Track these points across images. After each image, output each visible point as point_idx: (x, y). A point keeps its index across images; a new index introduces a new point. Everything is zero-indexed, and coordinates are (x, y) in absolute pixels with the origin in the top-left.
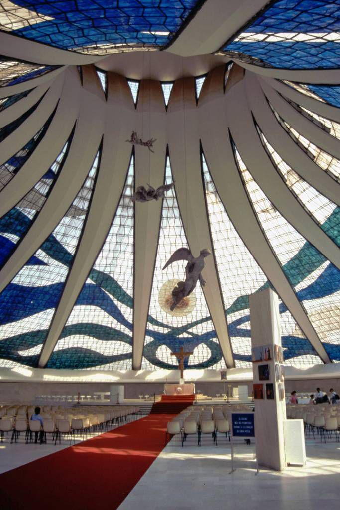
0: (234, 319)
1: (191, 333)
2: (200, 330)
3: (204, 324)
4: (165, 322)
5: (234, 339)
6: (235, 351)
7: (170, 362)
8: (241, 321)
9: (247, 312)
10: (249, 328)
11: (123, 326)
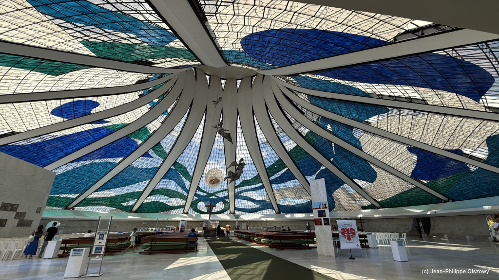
0: (239, 191)
1: (217, 196)
2: (221, 195)
3: (224, 192)
4: (205, 190)
5: (236, 200)
6: (236, 206)
7: (203, 210)
8: (242, 192)
9: (245, 188)
10: (244, 195)
11: (184, 191)
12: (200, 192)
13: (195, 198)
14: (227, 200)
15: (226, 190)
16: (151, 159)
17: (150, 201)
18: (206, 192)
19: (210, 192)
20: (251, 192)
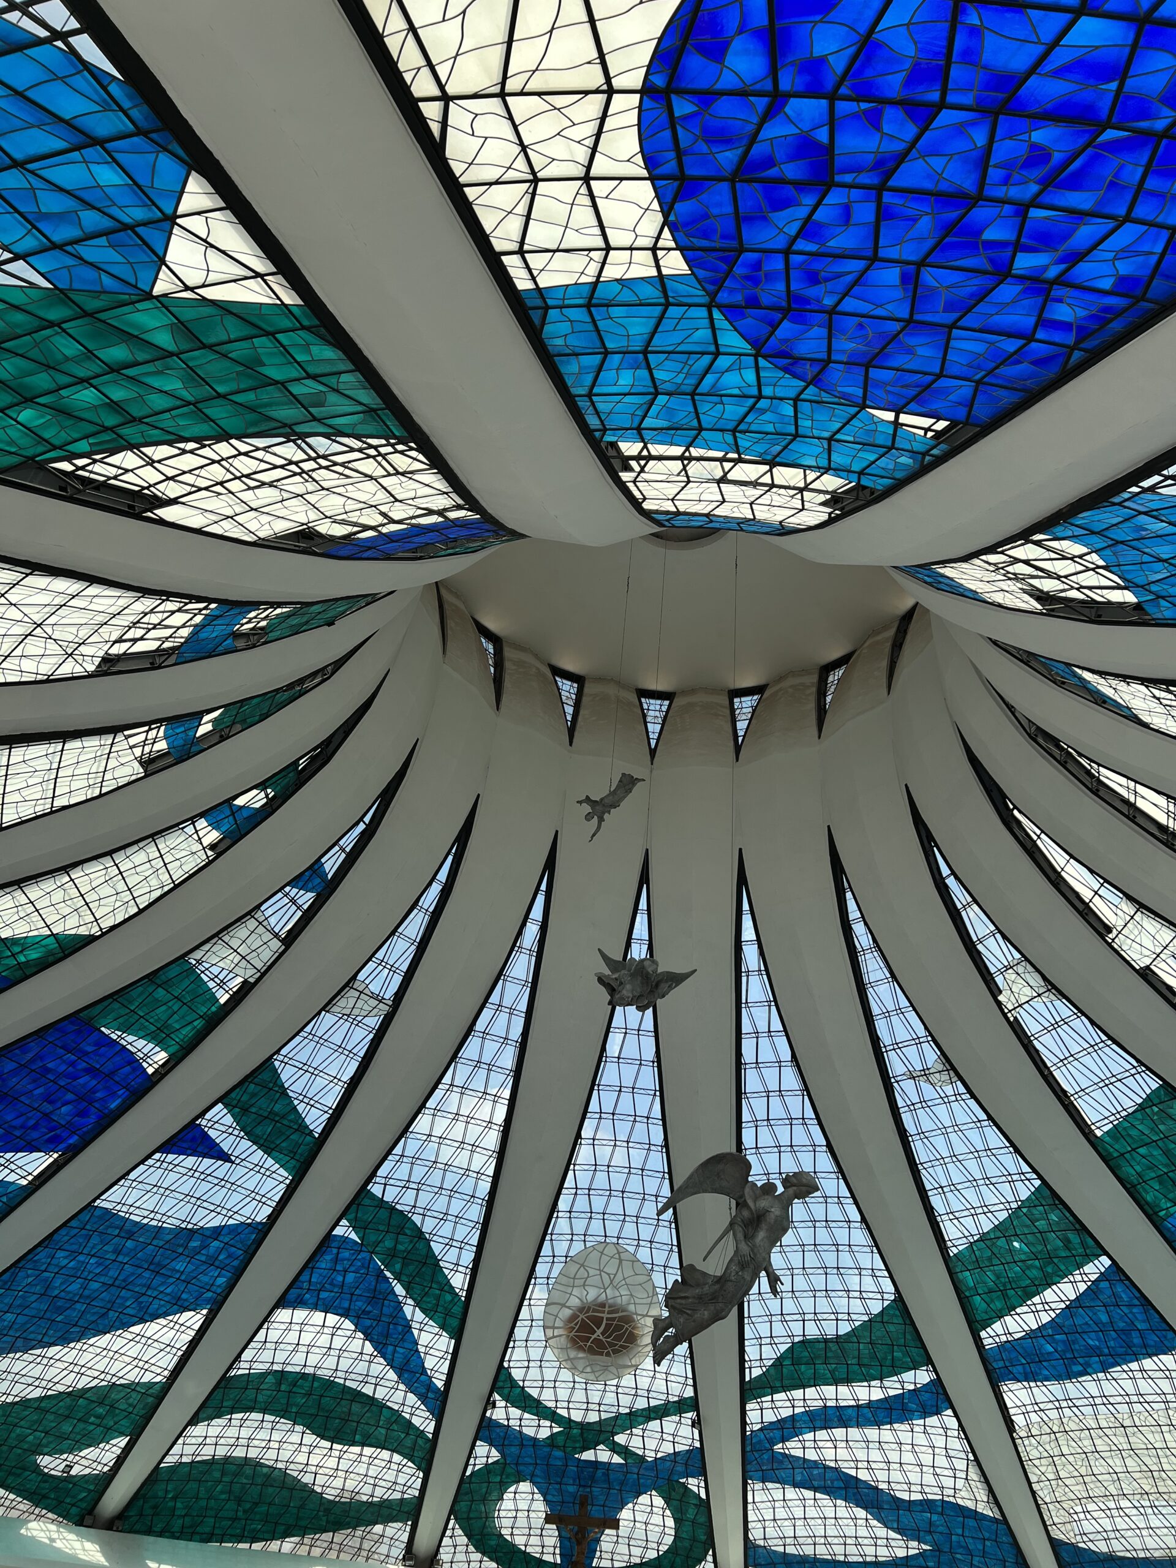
1: (624, 1451)
2: (650, 1441)
6: (756, 1535)
7: (534, 1550)
8: (788, 1427)
9: (814, 1397)
10: (811, 1455)
11: (412, 1398)
12: (515, 1412)
13: (485, 1454)
14: (694, 1484)
15: (680, 1406)
16: (222, 1169)
17: (207, 1453)
18: (552, 1416)
19: (577, 1416)
20: (854, 1433)
